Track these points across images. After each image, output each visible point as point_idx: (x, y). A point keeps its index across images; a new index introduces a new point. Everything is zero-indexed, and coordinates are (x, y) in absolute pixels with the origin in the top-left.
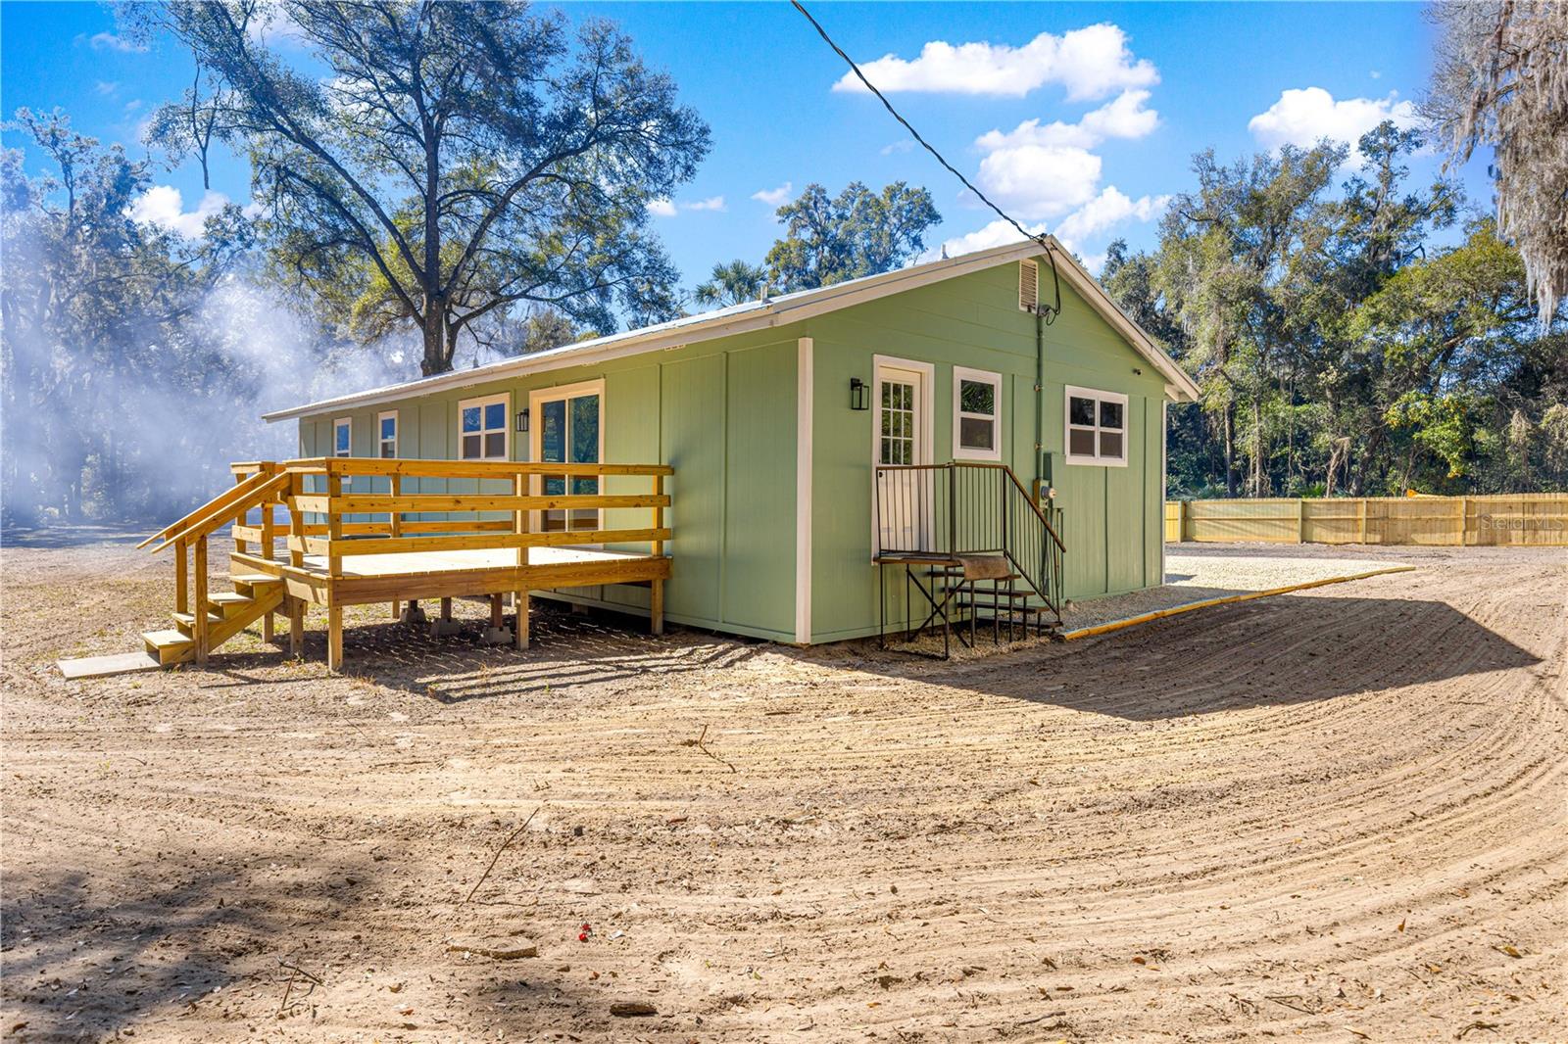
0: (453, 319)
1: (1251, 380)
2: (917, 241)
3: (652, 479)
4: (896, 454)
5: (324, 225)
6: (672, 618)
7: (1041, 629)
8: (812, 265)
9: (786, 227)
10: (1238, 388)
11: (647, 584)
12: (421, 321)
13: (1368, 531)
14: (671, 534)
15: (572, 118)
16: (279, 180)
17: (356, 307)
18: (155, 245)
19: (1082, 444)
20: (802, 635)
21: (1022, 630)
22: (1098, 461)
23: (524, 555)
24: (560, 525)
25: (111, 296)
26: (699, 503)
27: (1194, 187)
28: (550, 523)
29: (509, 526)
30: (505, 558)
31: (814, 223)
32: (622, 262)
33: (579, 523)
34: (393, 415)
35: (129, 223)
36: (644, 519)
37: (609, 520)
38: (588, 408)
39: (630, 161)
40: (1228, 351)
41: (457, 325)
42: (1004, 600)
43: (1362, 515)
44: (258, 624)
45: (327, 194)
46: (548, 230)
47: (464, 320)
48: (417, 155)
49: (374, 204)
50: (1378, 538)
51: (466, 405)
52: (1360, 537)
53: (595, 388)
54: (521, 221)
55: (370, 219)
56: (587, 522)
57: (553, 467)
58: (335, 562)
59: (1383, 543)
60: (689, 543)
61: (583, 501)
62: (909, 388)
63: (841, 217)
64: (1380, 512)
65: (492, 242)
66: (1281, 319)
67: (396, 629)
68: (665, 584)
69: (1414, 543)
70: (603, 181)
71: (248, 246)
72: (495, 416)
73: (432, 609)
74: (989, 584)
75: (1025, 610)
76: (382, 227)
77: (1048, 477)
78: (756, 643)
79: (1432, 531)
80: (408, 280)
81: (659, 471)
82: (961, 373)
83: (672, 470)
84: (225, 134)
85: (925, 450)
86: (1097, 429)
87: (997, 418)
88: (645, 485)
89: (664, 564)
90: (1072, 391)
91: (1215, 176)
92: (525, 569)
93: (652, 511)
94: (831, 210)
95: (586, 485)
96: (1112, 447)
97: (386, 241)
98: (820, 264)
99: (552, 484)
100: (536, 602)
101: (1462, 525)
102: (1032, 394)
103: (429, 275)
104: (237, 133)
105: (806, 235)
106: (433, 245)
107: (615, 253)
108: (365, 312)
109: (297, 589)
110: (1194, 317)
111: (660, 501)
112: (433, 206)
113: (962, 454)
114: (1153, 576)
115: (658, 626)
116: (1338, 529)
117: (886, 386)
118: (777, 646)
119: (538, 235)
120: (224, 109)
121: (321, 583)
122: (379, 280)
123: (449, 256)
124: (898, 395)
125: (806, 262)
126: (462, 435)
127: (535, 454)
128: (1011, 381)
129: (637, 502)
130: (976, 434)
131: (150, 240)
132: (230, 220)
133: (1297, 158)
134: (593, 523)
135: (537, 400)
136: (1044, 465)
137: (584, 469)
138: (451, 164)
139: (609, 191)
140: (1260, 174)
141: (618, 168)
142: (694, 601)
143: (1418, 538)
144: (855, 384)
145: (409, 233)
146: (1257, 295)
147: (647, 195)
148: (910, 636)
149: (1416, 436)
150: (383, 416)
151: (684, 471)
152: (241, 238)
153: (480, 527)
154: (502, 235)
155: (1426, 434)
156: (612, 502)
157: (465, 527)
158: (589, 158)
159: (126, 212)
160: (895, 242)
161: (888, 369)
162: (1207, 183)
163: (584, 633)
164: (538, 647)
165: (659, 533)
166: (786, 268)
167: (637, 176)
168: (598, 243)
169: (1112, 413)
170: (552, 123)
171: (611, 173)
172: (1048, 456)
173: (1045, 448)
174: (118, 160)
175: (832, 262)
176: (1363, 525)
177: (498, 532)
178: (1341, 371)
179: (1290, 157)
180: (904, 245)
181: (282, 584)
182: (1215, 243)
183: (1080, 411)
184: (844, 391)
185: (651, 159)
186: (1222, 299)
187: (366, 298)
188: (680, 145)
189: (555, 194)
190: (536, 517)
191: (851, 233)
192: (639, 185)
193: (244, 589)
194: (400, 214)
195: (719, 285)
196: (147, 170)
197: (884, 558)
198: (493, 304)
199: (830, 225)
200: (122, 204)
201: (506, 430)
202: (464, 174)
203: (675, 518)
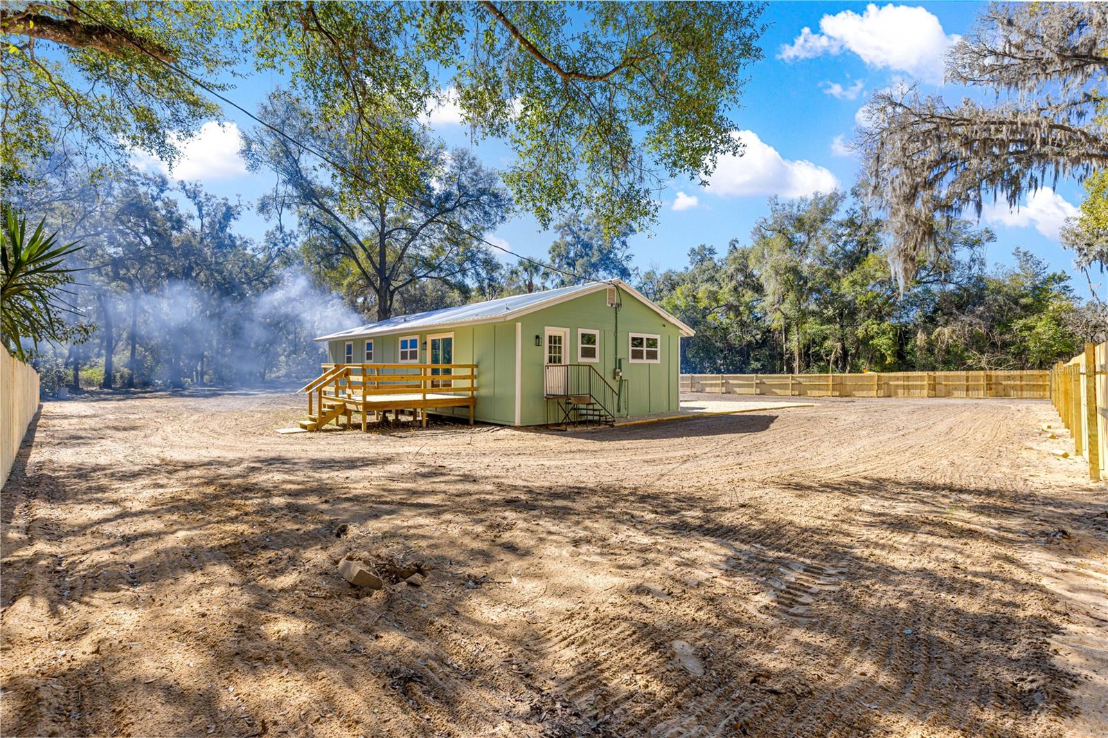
0: (392, 288)
1: (793, 313)
2: (624, 243)
3: (470, 369)
4: (555, 360)
5: (330, 243)
6: (477, 419)
7: (607, 423)
8: (572, 254)
9: (559, 235)
10: (786, 317)
11: (468, 407)
12: (377, 291)
13: (833, 390)
14: (476, 389)
15: (448, 196)
16: (312, 225)
17: (345, 282)
18: (241, 246)
19: (637, 355)
20: (517, 423)
21: (599, 423)
22: (645, 361)
23: (424, 397)
24: (438, 386)
25: (217, 271)
26: (486, 378)
27: (768, 214)
28: (434, 385)
29: (419, 386)
30: (419, 397)
31: (573, 232)
32: (472, 259)
33: (444, 385)
34: (372, 341)
35: (230, 236)
36: (467, 383)
37: (455, 384)
38: (448, 342)
39: (475, 213)
40: (782, 300)
41: (394, 291)
42: (591, 412)
43: (830, 383)
44: (334, 421)
45: (334, 232)
46: (437, 244)
47: (396, 289)
48: (375, 214)
49: (356, 237)
50: (838, 394)
51: (402, 339)
52: (829, 393)
53: (450, 335)
54: (424, 240)
55: (353, 242)
56: (448, 385)
57: (435, 366)
58: (364, 397)
59: (841, 396)
60: (483, 392)
61: (447, 377)
62: (560, 338)
63: (587, 230)
64: (838, 381)
65: (411, 251)
66: (806, 283)
67: (379, 423)
68: (474, 407)
69: (854, 396)
70: (463, 223)
71: (287, 246)
72: (414, 343)
73: (391, 417)
74: (585, 406)
75: (600, 416)
76: (358, 246)
77: (620, 368)
78: (503, 426)
79: (862, 390)
80: (371, 270)
81: (472, 367)
82: (581, 331)
83: (477, 366)
84: (289, 207)
85: (566, 359)
86: (645, 349)
87: (597, 346)
88: (468, 372)
89: (474, 399)
90: (632, 335)
91: (778, 207)
92: (425, 400)
93: (470, 381)
94: (582, 226)
95: (448, 371)
96: (652, 355)
97: (361, 254)
98: (576, 254)
99: (435, 372)
100: (429, 415)
101: (876, 387)
102: (613, 338)
103: (381, 271)
104: (294, 206)
105: (569, 238)
106: (382, 254)
107: (469, 254)
108: (350, 285)
109: (349, 406)
110: (767, 280)
111: (472, 377)
112: (383, 235)
113: (581, 360)
114: (673, 407)
115: (472, 422)
116: (820, 389)
117: (550, 337)
118: (509, 427)
119: (431, 246)
120: (289, 195)
121: (360, 404)
122: (355, 269)
123: (390, 258)
124: (555, 341)
125: (568, 253)
126: (400, 350)
127: (429, 361)
128: (603, 333)
129: (464, 378)
130: (588, 353)
131: (238, 243)
132: (278, 233)
133: (821, 198)
134: (450, 385)
135: (429, 339)
136: (619, 363)
137: (447, 366)
138: (390, 215)
139: (465, 227)
140: (802, 206)
141: (470, 217)
142: (485, 413)
143: (856, 393)
144: (537, 337)
145: (371, 247)
146: (795, 271)
147: (483, 229)
148: (559, 425)
149: (871, 342)
150: (367, 341)
151: (481, 367)
152: (284, 242)
153: (408, 387)
154: (415, 247)
155: (875, 341)
156: (456, 378)
157: (402, 386)
158: (457, 214)
159: (228, 230)
160: (612, 243)
161: (550, 331)
162: (775, 211)
163: (446, 424)
164: (428, 427)
165: (472, 389)
166: (559, 256)
167: (479, 220)
168: (461, 249)
169: (653, 343)
170: (439, 198)
171: (466, 218)
172: (620, 360)
173: (618, 357)
174: (225, 204)
175: (581, 252)
176: (831, 387)
177: (416, 388)
178: (835, 309)
179: (818, 198)
180: (618, 245)
181: (344, 405)
182: (778, 241)
183: (637, 342)
184: (533, 339)
185: (486, 213)
186: (777, 273)
187: (350, 279)
188: (499, 206)
189: (440, 228)
190: (429, 383)
191: (591, 238)
192: (480, 224)
193: (332, 407)
194: (367, 239)
195: (521, 269)
196: (239, 209)
197: (550, 398)
198: (411, 281)
199: (581, 234)
200: (226, 226)
201: (418, 349)
202: (397, 220)
203: (478, 383)
